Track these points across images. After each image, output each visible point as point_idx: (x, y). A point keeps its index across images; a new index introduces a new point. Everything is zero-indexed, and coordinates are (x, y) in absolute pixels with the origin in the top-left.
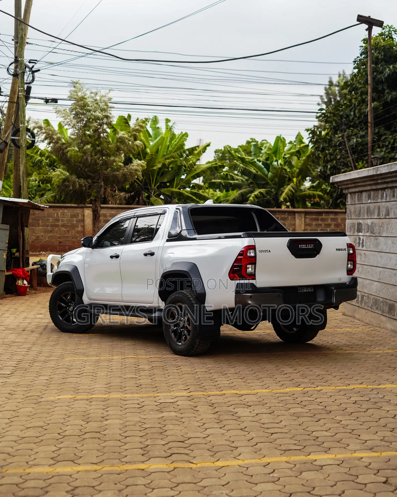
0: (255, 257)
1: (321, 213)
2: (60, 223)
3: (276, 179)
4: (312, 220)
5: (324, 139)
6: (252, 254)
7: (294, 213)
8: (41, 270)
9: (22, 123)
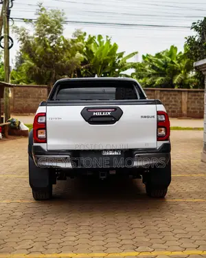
0: (45, 123)
1: (197, 92)
2: (42, 96)
3: (171, 72)
4: (192, 96)
5: (197, 43)
6: (44, 121)
7: (182, 91)
8: (12, 125)
9: (5, 32)
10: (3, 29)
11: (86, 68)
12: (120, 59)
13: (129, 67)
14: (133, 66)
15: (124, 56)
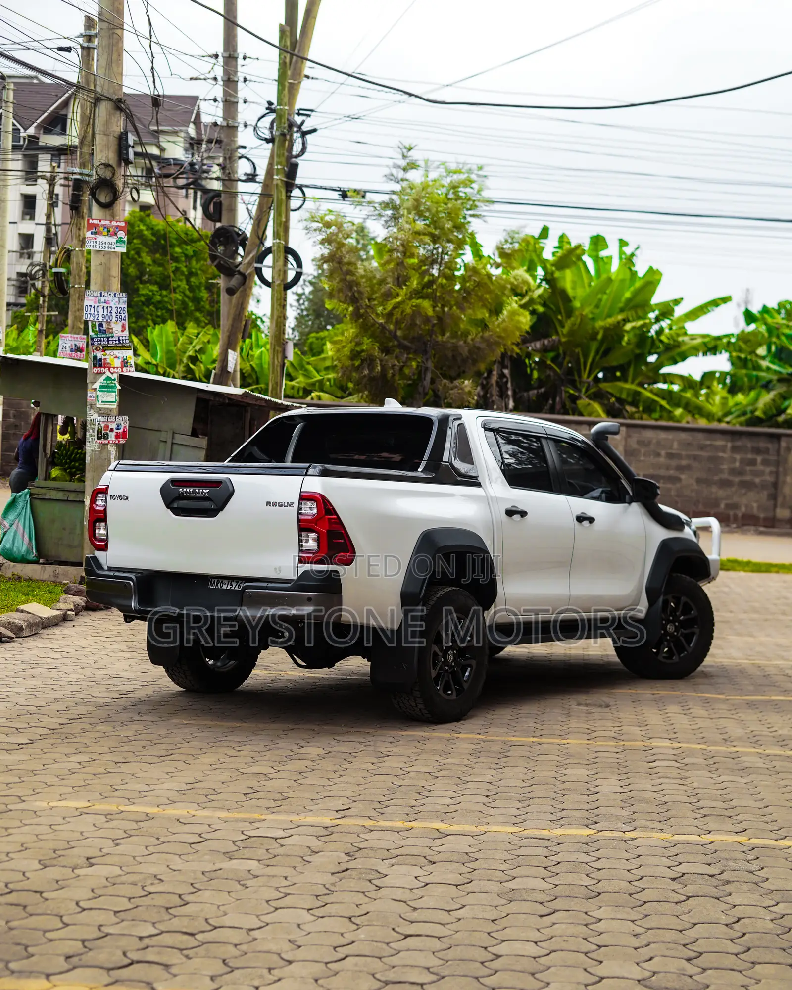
0: (105, 508)
9: (276, 235)
10: (271, 224)
11: (545, 350)
12: (665, 324)
13: (694, 351)
14: (711, 347)
15: (679, 311)
